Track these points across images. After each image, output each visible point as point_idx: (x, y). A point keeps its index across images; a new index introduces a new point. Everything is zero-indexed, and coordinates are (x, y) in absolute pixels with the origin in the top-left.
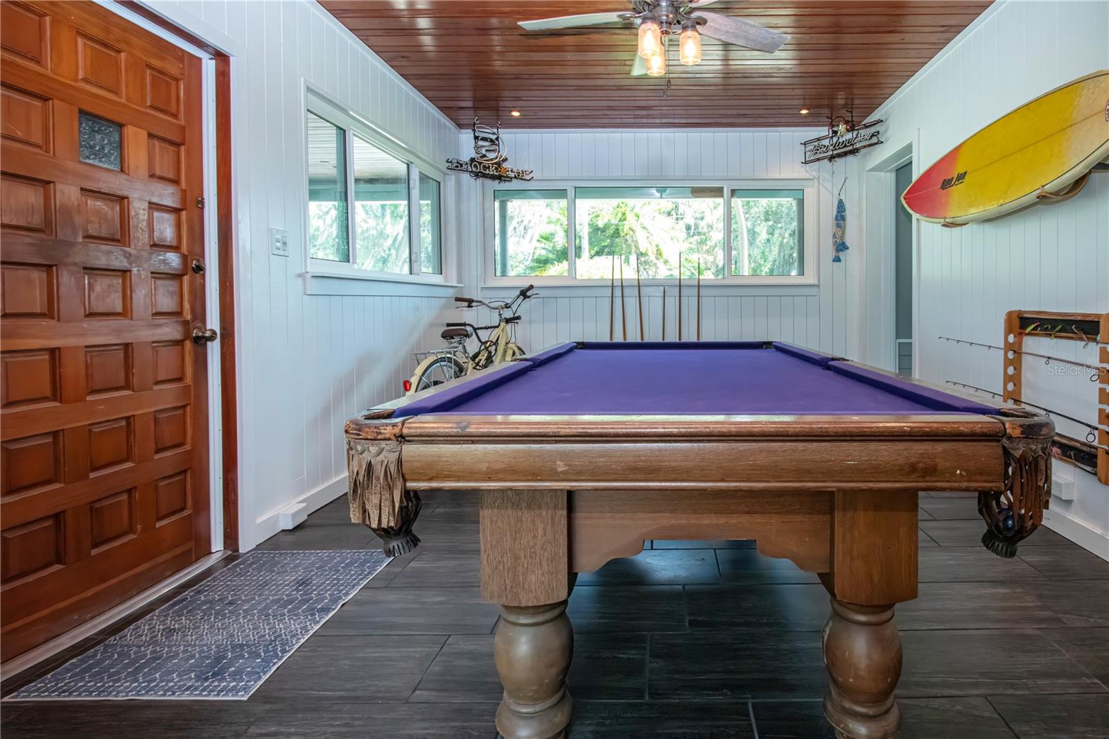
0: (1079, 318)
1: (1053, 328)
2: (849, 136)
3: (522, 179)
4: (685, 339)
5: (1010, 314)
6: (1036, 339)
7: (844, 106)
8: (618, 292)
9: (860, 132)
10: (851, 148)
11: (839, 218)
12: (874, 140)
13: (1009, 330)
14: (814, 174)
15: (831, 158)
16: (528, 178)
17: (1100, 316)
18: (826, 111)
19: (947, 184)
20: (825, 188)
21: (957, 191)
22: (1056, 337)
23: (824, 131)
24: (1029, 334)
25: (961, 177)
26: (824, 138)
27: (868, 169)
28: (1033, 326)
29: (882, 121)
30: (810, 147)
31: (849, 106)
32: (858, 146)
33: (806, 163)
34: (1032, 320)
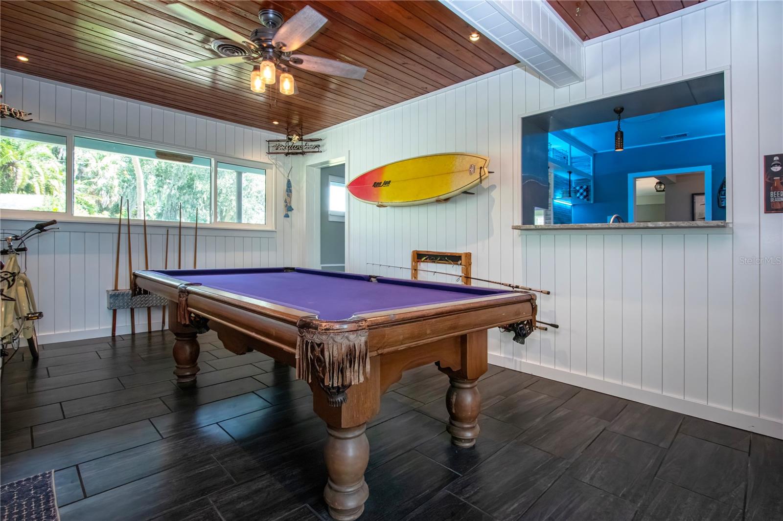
0: (449, 255)
1: (436, 259)
2: (300, 143)
3: (18, 119)
4: (183, 268)
5: (414, 252)
6: (426, 263)
7: (297, 125)
8: (124, 230)
9: (308, 143)
10: (301, 151)
11: (289, 191)
12: (316, 150)
13: (413, 260)
14: (274, 161)
15: (287, 154)
16: (26, 118)
17: (461, 254)
18: (285, 125)
19: (377, 185)
20: (280, 171)
21: (384, 190)
22: (437, 263)
23: (283, 137)
24: (423, 261)
25: (387, 183)
26: (283, 141)
27: (308, 164)
28: (425, 258)
29: (321, 140)
30: (272, 144)
31: (300, 125)
32: (305, 150)
33: (269, 153)
34: (424, 255)
